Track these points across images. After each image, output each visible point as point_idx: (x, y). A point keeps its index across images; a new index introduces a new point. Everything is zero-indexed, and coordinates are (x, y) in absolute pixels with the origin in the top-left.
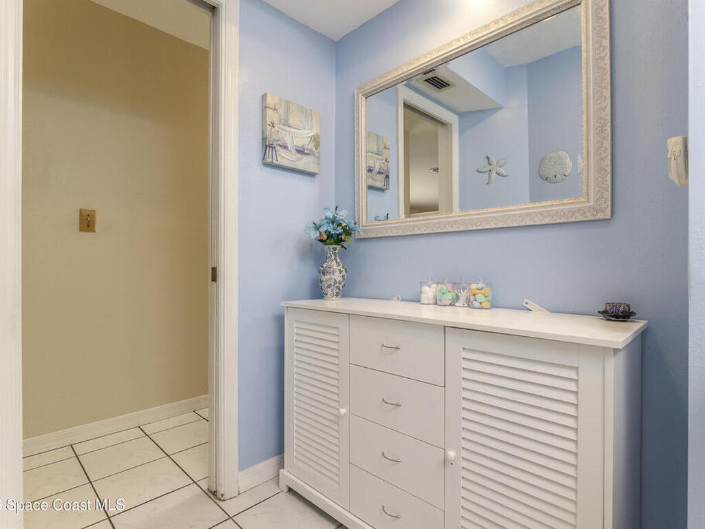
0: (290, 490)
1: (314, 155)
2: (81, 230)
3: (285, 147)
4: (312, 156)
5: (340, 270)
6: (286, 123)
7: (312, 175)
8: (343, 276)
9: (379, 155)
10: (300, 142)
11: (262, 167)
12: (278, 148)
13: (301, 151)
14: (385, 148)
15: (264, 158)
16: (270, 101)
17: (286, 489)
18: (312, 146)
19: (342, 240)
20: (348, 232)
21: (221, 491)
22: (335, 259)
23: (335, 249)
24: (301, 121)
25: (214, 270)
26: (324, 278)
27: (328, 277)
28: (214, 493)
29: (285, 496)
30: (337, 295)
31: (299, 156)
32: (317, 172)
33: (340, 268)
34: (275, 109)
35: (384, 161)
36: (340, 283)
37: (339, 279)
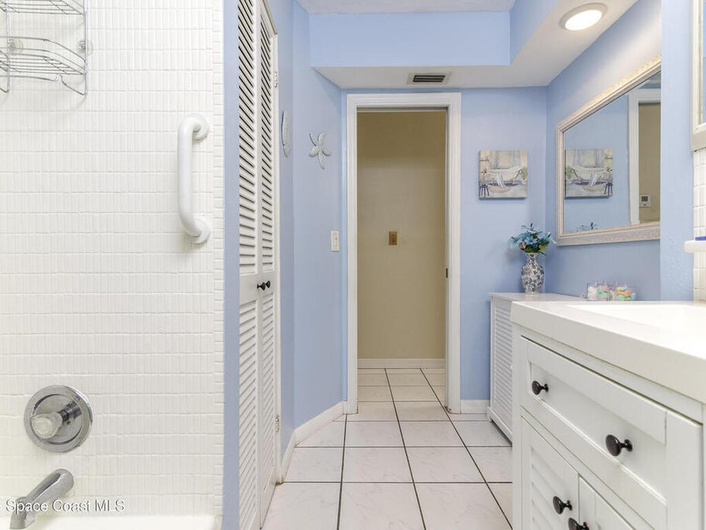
0: (493, 422)
1: (522, 184)
2: (390, 244)
3: (496, 184)
4: (520, 186)
5: (534, 272)
6: (496, 167)
7: (522, 199)
8: (538, 277)
9: (599, 167)
10: (507, 178)
11: (479, 201)
12: (489, 186)
13: (509, 184)
14: (607, 158)
15: (479, 195)
16: (483, 156)
17: (490, 420)
18: (520, 178)
19: (539, 249)
20: (544, 243)
21: (449, 407)
22: (533, 264)
23: (532, 256)
24: (509, 162)
25: (447, 270)
26: (523, 277)
27: (525, 276)
28: (446, 408)
29: (489, 425)
30: (533, 290)
31: (507, 188)
32: (525, 196)
33: (536, 270)
34: (487, 160)
35: (605, 171)
36: (535, 281)
37: (534, 277)
